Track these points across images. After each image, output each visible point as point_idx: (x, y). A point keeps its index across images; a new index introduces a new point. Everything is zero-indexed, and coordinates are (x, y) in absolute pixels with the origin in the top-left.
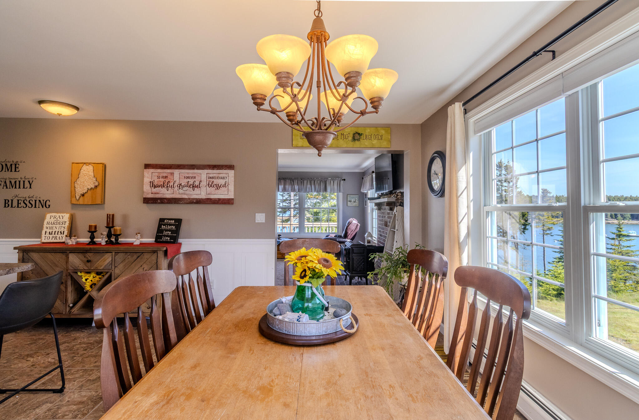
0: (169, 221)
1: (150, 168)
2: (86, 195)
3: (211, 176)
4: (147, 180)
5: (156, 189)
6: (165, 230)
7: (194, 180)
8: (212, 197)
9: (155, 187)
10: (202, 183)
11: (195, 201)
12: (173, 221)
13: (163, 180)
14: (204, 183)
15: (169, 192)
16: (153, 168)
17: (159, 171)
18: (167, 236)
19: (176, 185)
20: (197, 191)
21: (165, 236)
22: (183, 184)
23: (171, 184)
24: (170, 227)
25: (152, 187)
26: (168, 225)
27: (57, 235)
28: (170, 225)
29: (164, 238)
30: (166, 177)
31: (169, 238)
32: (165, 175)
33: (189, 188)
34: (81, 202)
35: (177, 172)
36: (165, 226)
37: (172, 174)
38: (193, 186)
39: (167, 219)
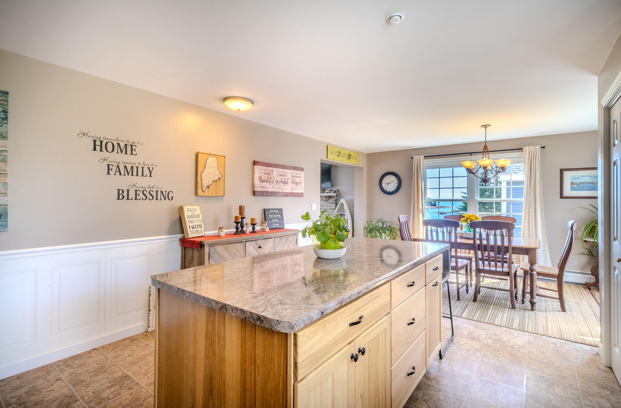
0: (274, 211)
1: (259, 165)
2: (210, 187)
3: (293, 175)
4: (257, 175)
5: (263, 183)
6: (272, 218)
7: (285, 177)
8: (294, 191)
9: (263, 182)
10: (289, 180)
11: (285, 194)
12: (277, 211)
13: (267, 176)
14: (290, 181)
15: (271, 187)
16: (260, 166)
17: (265, 168)
18: (277, 223)
19: (275, 180)
20: (286, 187)
21: (274, 223)
22: (279, 181)
23: (272, 180)
24: (276, 215)
25: (261, 181)
26: (274, 214)
27: (197, 229)
28: (276, 214)
29: (274, 225)
30: (269, 174)
31: (278, 225)
32: (268, 172)
33: (282, 184)
34: (206, 194)
35: (275, 170)
36: (271, 215)
37: (272, 171)
38: (284, 183)
39: (272, 209)
